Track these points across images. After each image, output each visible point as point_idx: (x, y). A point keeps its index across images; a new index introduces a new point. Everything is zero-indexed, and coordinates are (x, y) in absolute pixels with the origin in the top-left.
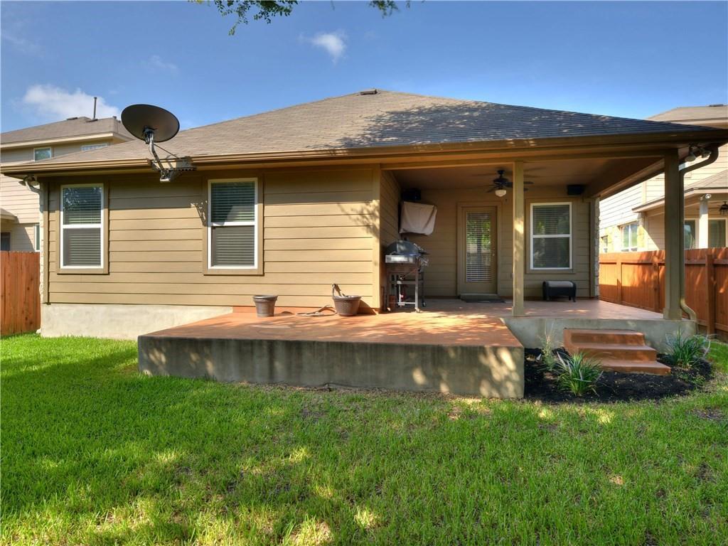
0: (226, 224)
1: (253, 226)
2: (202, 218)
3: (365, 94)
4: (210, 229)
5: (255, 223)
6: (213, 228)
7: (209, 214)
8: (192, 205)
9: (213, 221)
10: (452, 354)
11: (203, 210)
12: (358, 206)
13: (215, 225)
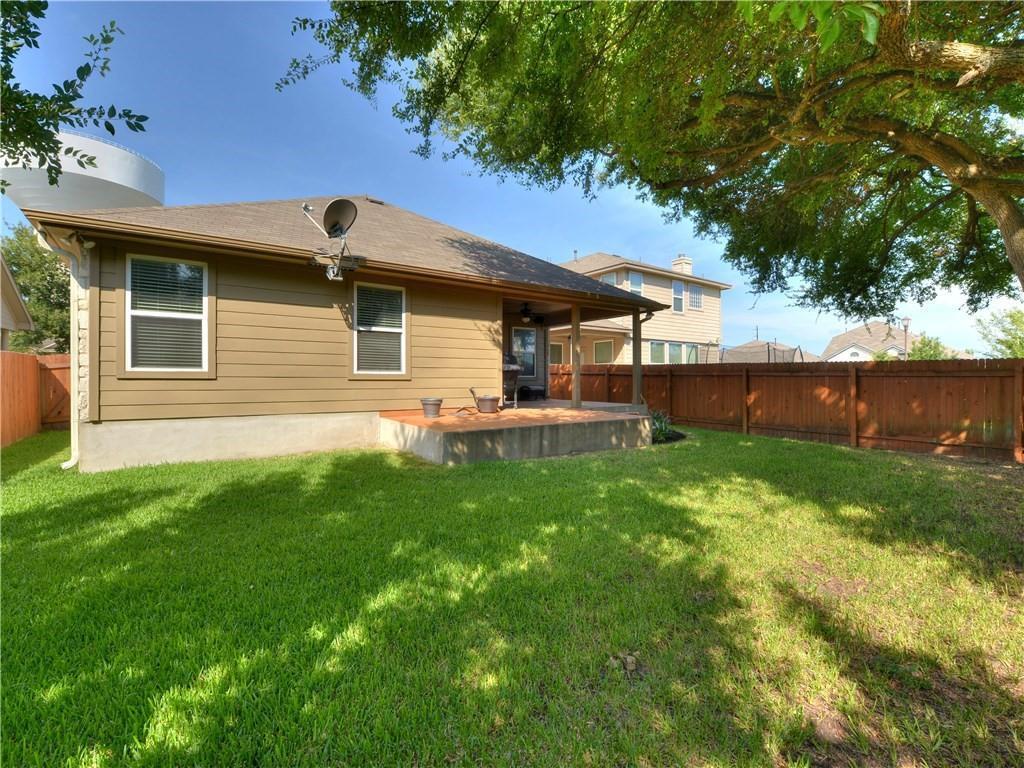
0: (374, 329)
1: (400, 333)
2: (346, 320)
3: (381, 203)
4: (356, 333)
5: (403, 330)
6: (359, 332)
7: (355, 317)
8: (335, 306)
9: (359, 324)
10: (628, 424)
11: (347, 312)
12: (487, 323)
13: (361, 329)
